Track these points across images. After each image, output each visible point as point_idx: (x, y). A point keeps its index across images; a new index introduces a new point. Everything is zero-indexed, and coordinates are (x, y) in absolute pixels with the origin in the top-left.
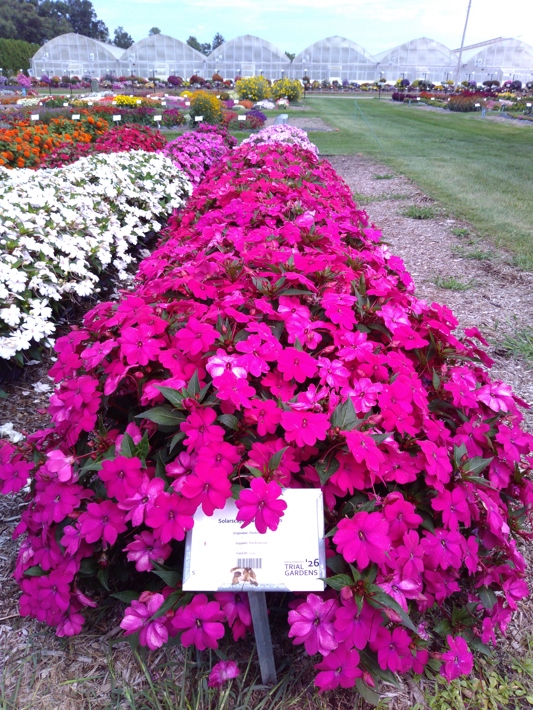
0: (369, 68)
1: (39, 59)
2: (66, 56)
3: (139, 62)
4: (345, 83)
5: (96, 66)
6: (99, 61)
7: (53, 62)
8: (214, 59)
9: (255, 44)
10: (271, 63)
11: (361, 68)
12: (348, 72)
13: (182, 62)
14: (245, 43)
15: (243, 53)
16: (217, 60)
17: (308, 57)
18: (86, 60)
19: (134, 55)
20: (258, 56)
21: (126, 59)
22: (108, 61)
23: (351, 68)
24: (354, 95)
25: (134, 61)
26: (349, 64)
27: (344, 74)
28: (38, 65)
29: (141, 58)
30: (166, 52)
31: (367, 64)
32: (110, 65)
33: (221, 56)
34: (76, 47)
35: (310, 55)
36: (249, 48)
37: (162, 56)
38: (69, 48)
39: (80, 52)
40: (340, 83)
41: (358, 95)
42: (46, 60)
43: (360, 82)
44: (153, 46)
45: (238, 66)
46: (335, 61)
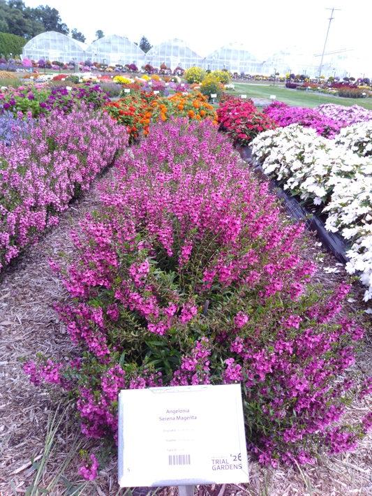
0: (258, 65)
1: (29, 48)
2: (47, 46)
3: (99, 53)
4: (242, 74)
5: (69, 54)
6: (71, 51)
7: (39, 50)
8: (152, 53)
9: (180, 45)
10: (191, 58)
11: (252, 65)
12: (243, 67)
13: (129, 55)
14: (174, 44)
15: (172, 50)
16: (154, 54)
17: (216, 55)
18: (62, 50)
19: (96, 48)
20: (182, 53)
21: (90, 51)
22: (77, 52)
23: (245, 64)
24: (251, 82)
25: (96, 52)
26: (244, 61)
27: (241, 68)
28: (27, 52)
29: (101, 50)
30: (119, 47)
31: (257, 62)
32: (79, 54)
33: (156, 52)
34: (55, 40)
35: (218, 54)
36: (176, 47)
37: (115, 50)
38: (50, 41)
39: (58, 44)
40: (239, 74)
41: (253, 83)
42: (34, 49)
43: (252, 74)
44: (110, 43)
45: (168, 59)
46: (235, 59)
